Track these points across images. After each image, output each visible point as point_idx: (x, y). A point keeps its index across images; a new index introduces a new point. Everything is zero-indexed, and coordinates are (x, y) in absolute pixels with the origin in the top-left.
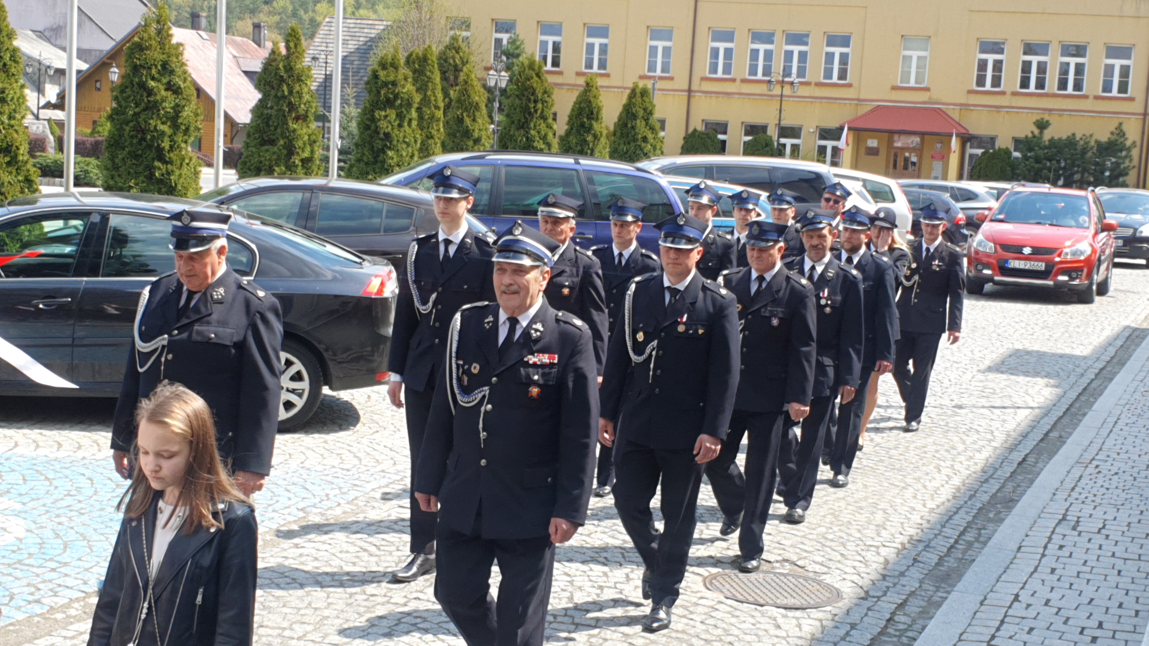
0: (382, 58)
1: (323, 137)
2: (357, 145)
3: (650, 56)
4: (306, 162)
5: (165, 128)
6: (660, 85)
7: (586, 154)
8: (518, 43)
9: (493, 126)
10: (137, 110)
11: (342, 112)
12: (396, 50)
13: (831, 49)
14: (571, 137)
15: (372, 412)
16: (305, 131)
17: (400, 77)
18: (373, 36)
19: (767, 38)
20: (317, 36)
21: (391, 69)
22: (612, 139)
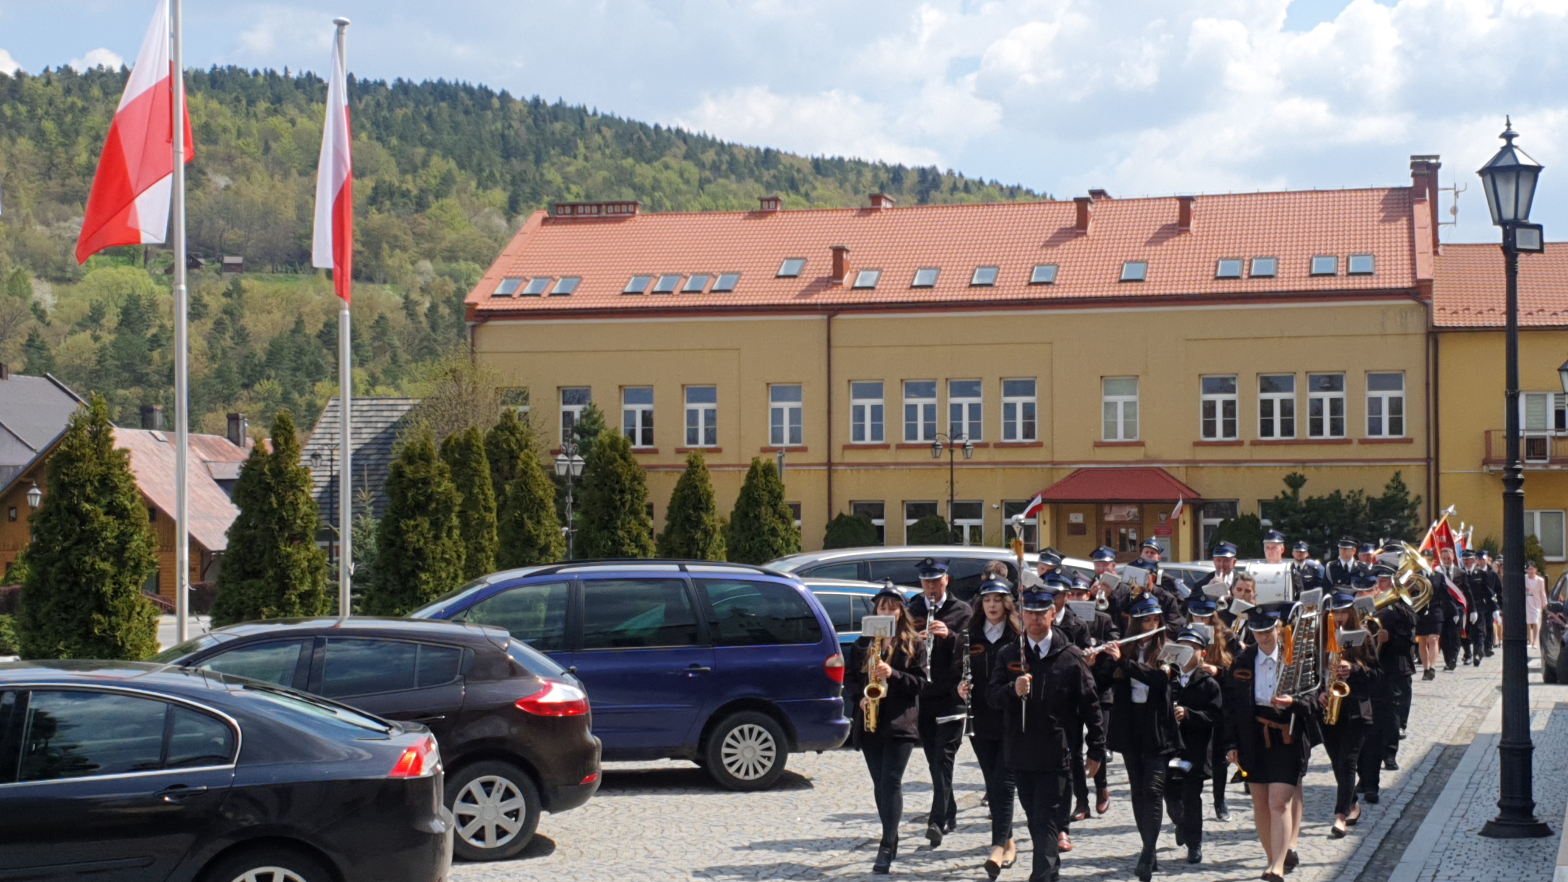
0: (408, 448)
1: (331, 561)
2: (377, 569)
3: (773, 422)
4: (306, 597)
5: (106, 566)
6: (788, 458)
7: (695, 557)
8: (596, 416)
9: (566, 529)
10: (66, 544)
11: (355, 525)
12: (427, 435)
13: (1010, 400)
14: (674, 536)
16: (303, 554)
17: (433, 472)
18: (395, 420)
19: (927, 389)
20: (318, 425)
21: (422, 462)
22: (730, 534)
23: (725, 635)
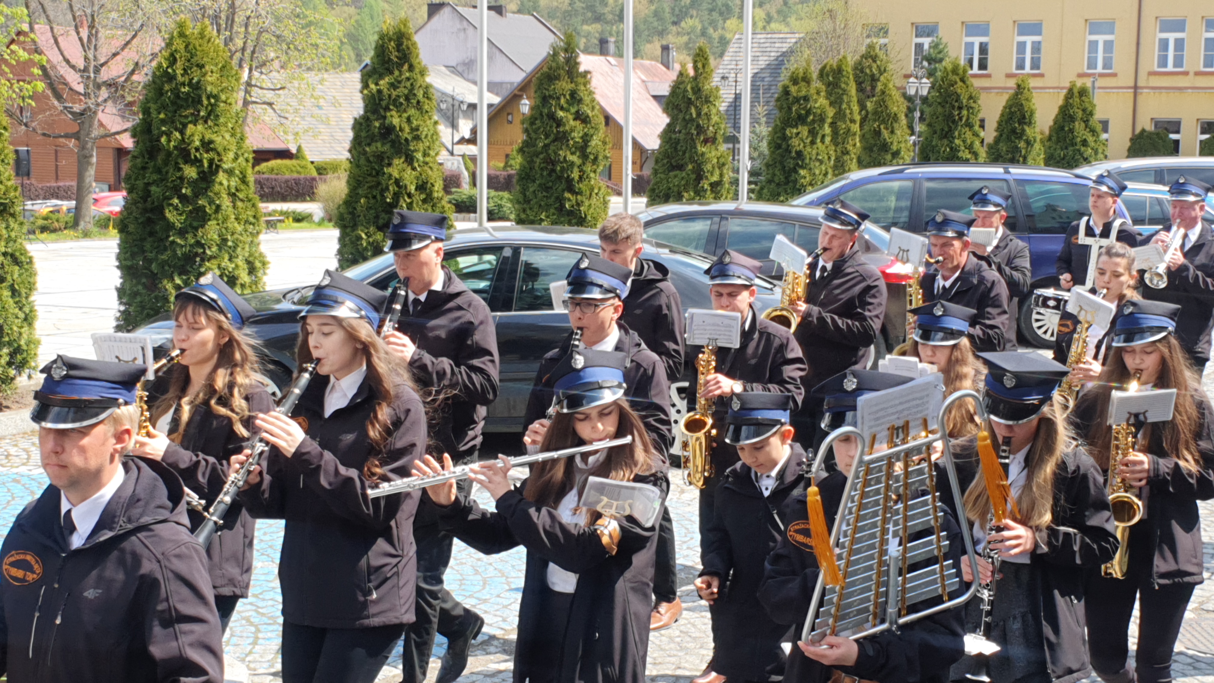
0: (794, 73)
2: (768, 165)
3: (1089, 52)
4: (715, 186)
5: (574, 158)
6: (1100, 82)
7: (1018, 162)
8: (941, 47)
9: (913, 138)
10: (547, 141)
11: (752, 132)
12: (808, 62)
14: (1001, 145)
16: (713, 153)
17: (813, 91)
18: (784, 50)
20: (727, 54)
21: (804, 84)
22: (1047, 144)
23: (1039, 225)
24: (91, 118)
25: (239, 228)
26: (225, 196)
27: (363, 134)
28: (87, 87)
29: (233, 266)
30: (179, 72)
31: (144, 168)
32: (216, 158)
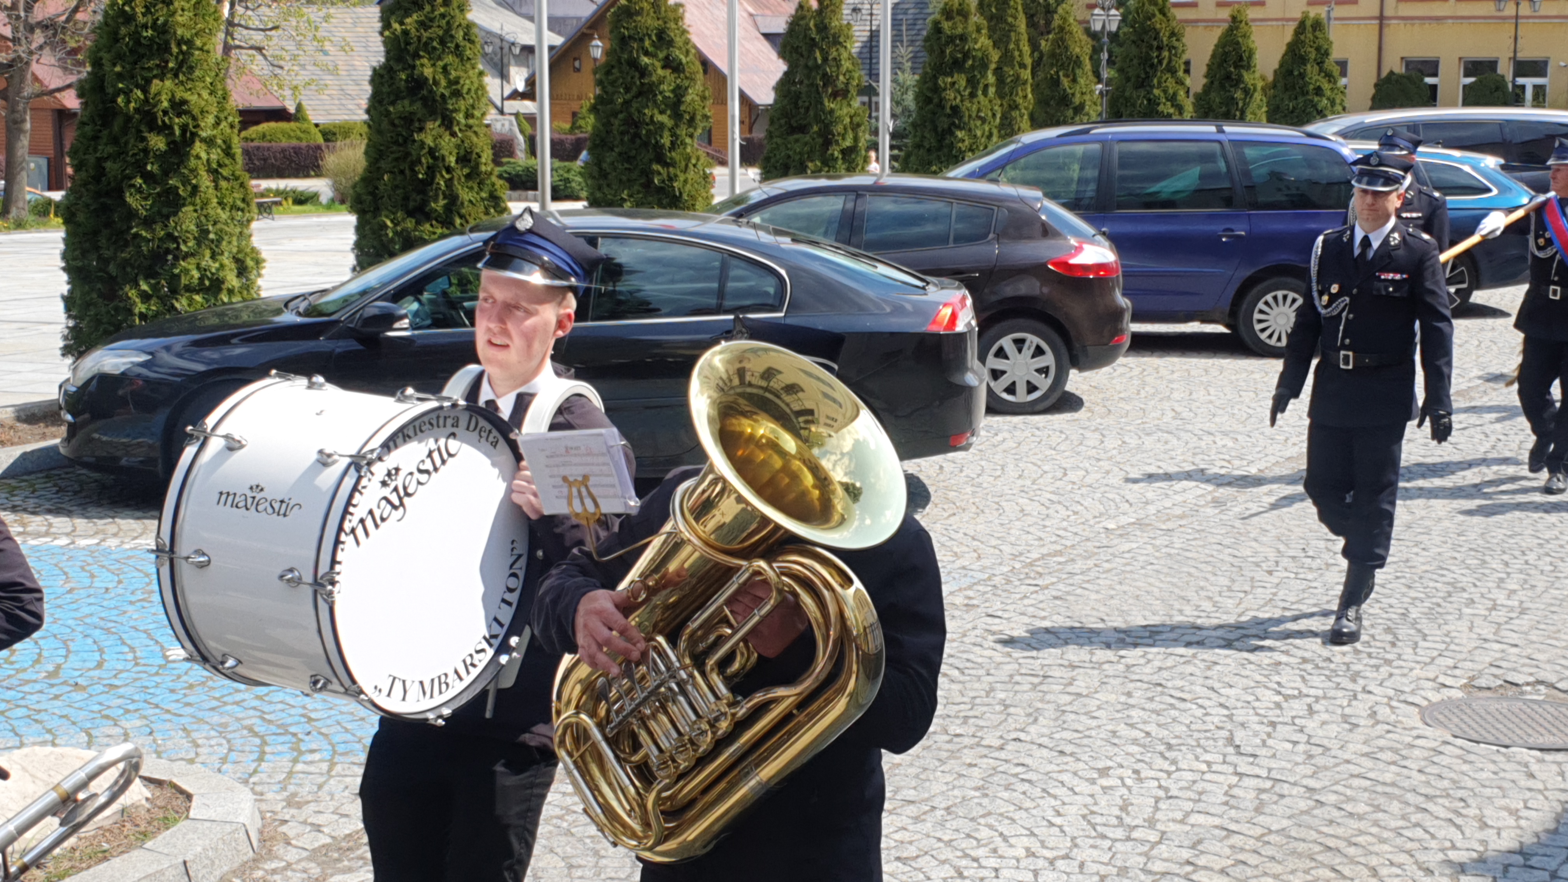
0: (946, 4)
1: (870, 117)
2: (914, 125)
4: (848, 153)
6: (1337, 12)
7: (1234, 117)
9: (1100, 87)
10: (628, 96)
11: (894, 81)
14: (1213, 95)
15: (946, 488)
16: (845, 110)
17: (971, 28)
21: (958, 18)
22: (1272, 93)
23: (1261, 199)
24: (22, 72)
25: (224, 215)
26: (203, 173)
27: (385, 89)
28: (15, 29)
29: (217, 265)
30: (139, 10)
31: (95, 138)
32: (191, 124)
